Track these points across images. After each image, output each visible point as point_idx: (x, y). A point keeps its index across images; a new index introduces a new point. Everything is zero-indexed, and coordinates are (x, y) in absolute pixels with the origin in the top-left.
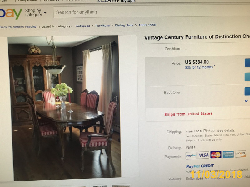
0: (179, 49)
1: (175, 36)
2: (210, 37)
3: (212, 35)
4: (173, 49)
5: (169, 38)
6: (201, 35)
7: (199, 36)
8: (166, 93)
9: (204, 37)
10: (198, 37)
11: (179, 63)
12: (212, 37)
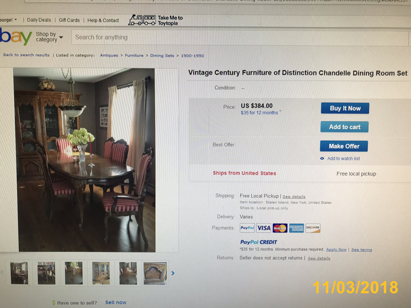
0: (233, 88)
1: (228, 71)
2: (276, 73)
3: (277, 71)
4: (226, 88)
5: (221, 73)
6: (263, 70)
7: (260, 71)
8: (215, 145)
9: (267, 73)
10: (260, 73)
11: (233, 107)
12: (277, 73)
